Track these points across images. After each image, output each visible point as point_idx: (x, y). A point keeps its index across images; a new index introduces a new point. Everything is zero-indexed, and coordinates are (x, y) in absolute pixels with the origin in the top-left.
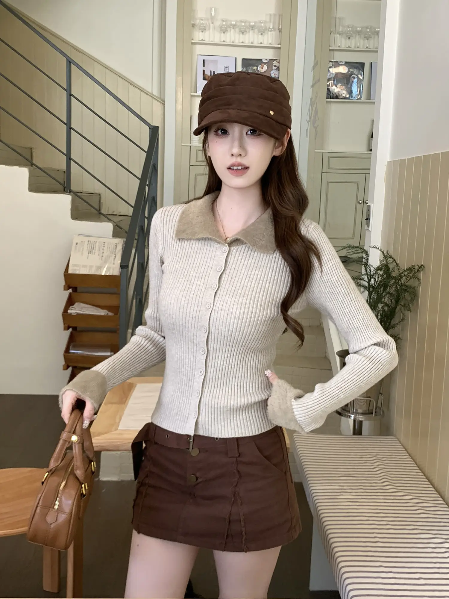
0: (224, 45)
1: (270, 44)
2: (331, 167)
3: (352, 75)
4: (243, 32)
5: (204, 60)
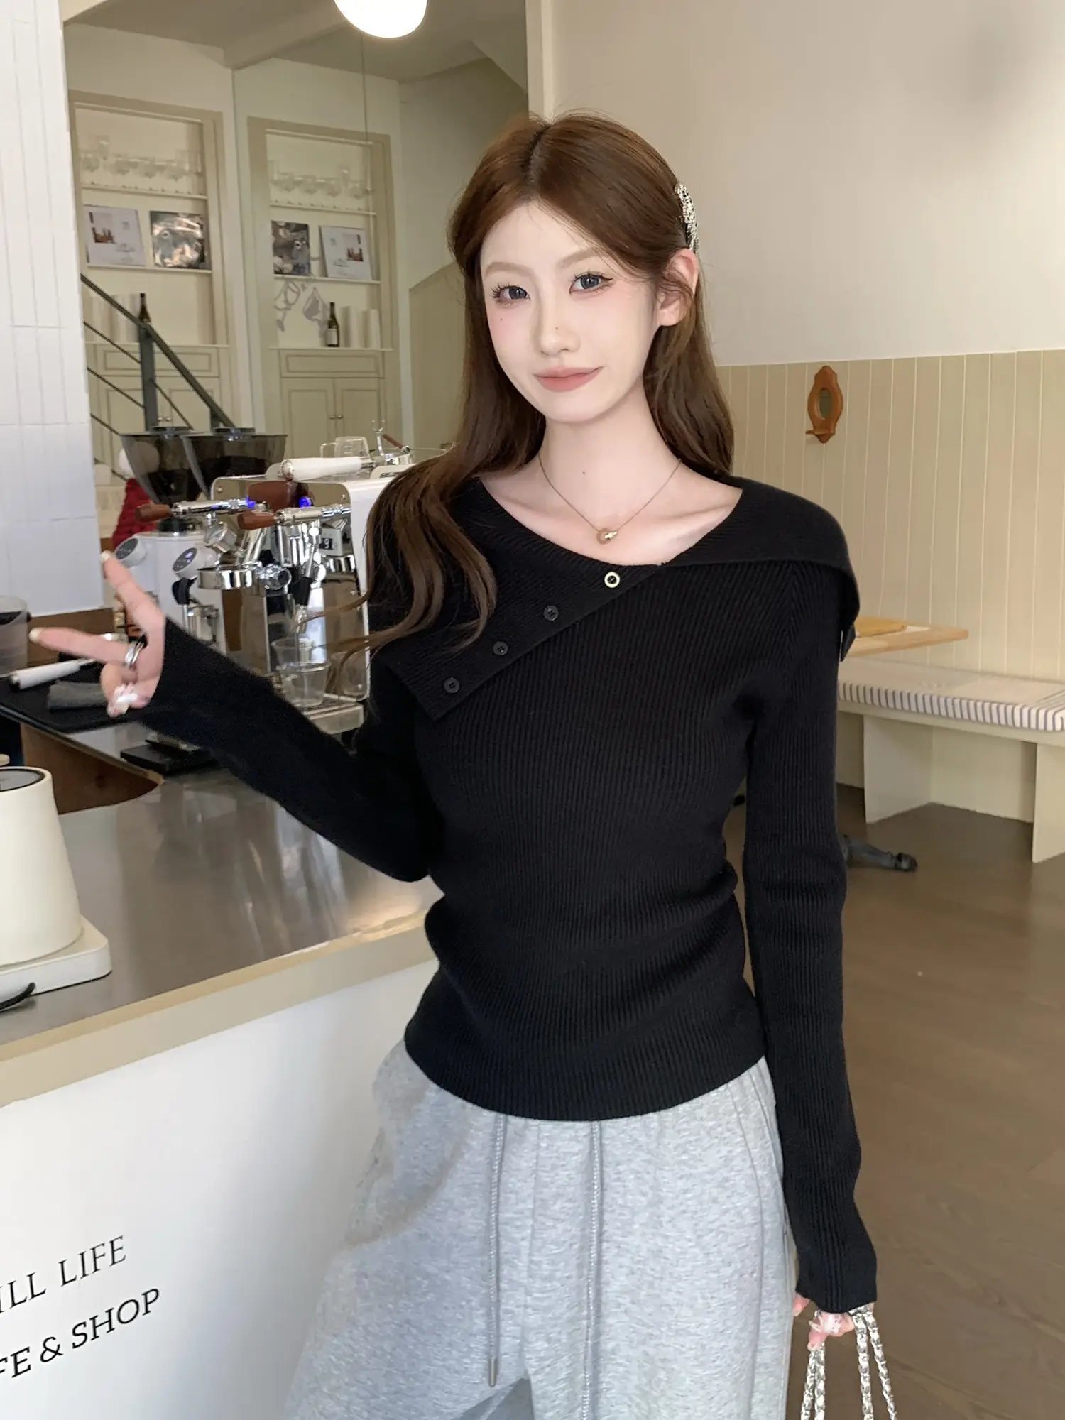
0: (124, 191)
1: (189, 193)
2: (291, 369)
3: (295, 240)
4: (149, 175)
5: (91, 215)
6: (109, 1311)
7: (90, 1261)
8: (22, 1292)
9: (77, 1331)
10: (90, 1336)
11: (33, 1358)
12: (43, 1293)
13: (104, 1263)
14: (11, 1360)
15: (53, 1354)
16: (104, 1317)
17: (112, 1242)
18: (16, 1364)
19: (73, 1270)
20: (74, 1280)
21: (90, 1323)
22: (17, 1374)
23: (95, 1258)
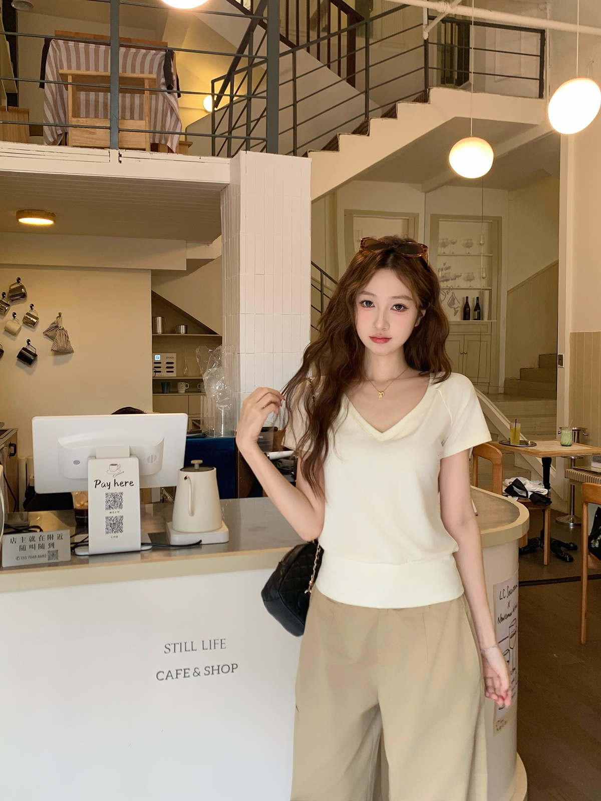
6: (219, 666)
7: (213, 644)
8: (189, 647)
9: (207, 669)
10: (211, 672)
11: (191, 672)
12: (196, 650)
13: (218, 646)
14: (183, 671)
15: (197, 674)
16: (216, 668)
17: (221, 640)
18: (185, 673)
19: (207, 645)
20: (207, 649)
21: (211, 668)
22: (185, 677)
23: (215, 644)
